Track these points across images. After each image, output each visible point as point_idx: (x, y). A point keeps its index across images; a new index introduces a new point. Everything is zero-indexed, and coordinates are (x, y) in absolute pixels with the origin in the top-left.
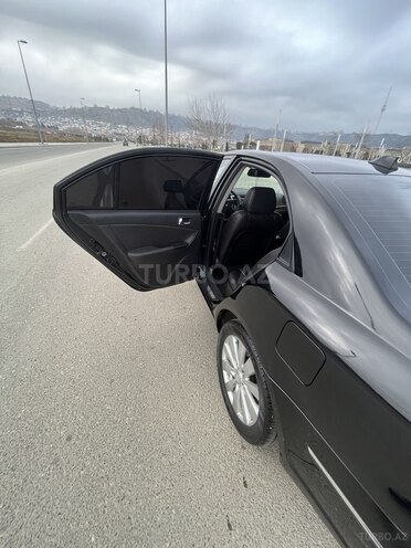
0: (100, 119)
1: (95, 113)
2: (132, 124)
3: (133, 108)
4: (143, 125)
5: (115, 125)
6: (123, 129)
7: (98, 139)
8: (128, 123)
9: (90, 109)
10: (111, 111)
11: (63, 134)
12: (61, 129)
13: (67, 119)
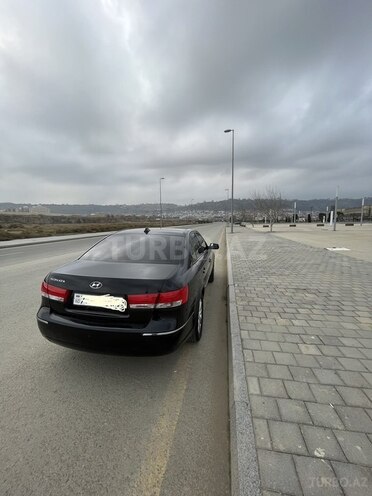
0: (206, 209)
1: (203, 206)
2: (228, 210)
5: (216, 211)
6: (222, 213)
8: (226, 210)
11: (181, 221)
12: (181, 218)
13: (186, 212)
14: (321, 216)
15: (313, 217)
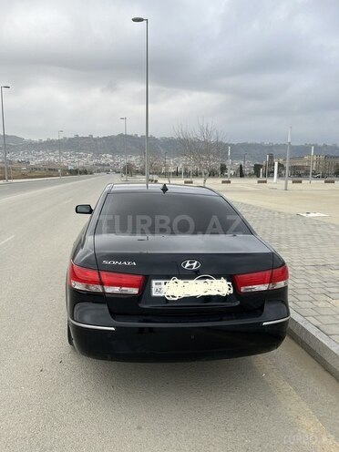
0: (80, 150)
1: (75, 144)
2: (119, 152)
3: (121, 135)
4: (132, 152)
5: (98, 154)
6: (107, 158)
7: (75, 172)
8: (114, 152)
9: (70, 140)
10: (95, 140)
11: (35, 169)
12: (32, 163)
13: (41, 152)
14: (257, 168)
15: (246, 170)
